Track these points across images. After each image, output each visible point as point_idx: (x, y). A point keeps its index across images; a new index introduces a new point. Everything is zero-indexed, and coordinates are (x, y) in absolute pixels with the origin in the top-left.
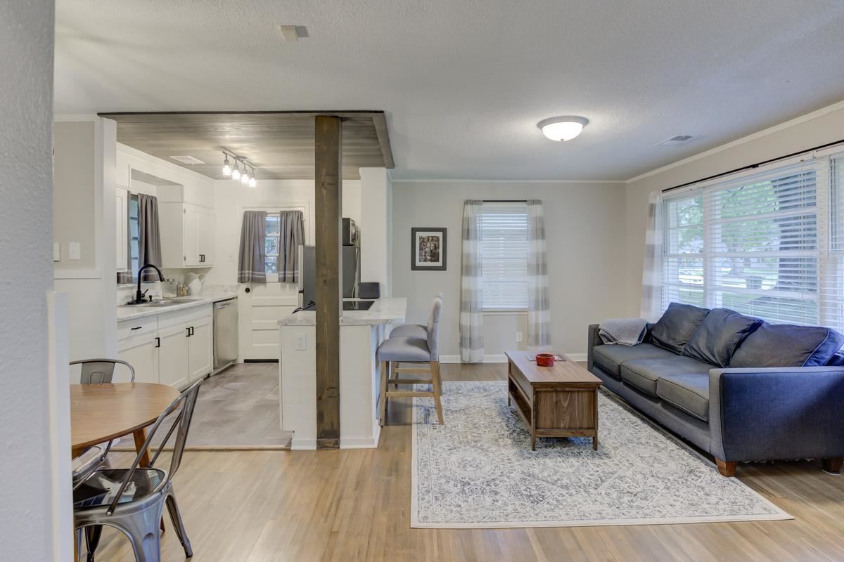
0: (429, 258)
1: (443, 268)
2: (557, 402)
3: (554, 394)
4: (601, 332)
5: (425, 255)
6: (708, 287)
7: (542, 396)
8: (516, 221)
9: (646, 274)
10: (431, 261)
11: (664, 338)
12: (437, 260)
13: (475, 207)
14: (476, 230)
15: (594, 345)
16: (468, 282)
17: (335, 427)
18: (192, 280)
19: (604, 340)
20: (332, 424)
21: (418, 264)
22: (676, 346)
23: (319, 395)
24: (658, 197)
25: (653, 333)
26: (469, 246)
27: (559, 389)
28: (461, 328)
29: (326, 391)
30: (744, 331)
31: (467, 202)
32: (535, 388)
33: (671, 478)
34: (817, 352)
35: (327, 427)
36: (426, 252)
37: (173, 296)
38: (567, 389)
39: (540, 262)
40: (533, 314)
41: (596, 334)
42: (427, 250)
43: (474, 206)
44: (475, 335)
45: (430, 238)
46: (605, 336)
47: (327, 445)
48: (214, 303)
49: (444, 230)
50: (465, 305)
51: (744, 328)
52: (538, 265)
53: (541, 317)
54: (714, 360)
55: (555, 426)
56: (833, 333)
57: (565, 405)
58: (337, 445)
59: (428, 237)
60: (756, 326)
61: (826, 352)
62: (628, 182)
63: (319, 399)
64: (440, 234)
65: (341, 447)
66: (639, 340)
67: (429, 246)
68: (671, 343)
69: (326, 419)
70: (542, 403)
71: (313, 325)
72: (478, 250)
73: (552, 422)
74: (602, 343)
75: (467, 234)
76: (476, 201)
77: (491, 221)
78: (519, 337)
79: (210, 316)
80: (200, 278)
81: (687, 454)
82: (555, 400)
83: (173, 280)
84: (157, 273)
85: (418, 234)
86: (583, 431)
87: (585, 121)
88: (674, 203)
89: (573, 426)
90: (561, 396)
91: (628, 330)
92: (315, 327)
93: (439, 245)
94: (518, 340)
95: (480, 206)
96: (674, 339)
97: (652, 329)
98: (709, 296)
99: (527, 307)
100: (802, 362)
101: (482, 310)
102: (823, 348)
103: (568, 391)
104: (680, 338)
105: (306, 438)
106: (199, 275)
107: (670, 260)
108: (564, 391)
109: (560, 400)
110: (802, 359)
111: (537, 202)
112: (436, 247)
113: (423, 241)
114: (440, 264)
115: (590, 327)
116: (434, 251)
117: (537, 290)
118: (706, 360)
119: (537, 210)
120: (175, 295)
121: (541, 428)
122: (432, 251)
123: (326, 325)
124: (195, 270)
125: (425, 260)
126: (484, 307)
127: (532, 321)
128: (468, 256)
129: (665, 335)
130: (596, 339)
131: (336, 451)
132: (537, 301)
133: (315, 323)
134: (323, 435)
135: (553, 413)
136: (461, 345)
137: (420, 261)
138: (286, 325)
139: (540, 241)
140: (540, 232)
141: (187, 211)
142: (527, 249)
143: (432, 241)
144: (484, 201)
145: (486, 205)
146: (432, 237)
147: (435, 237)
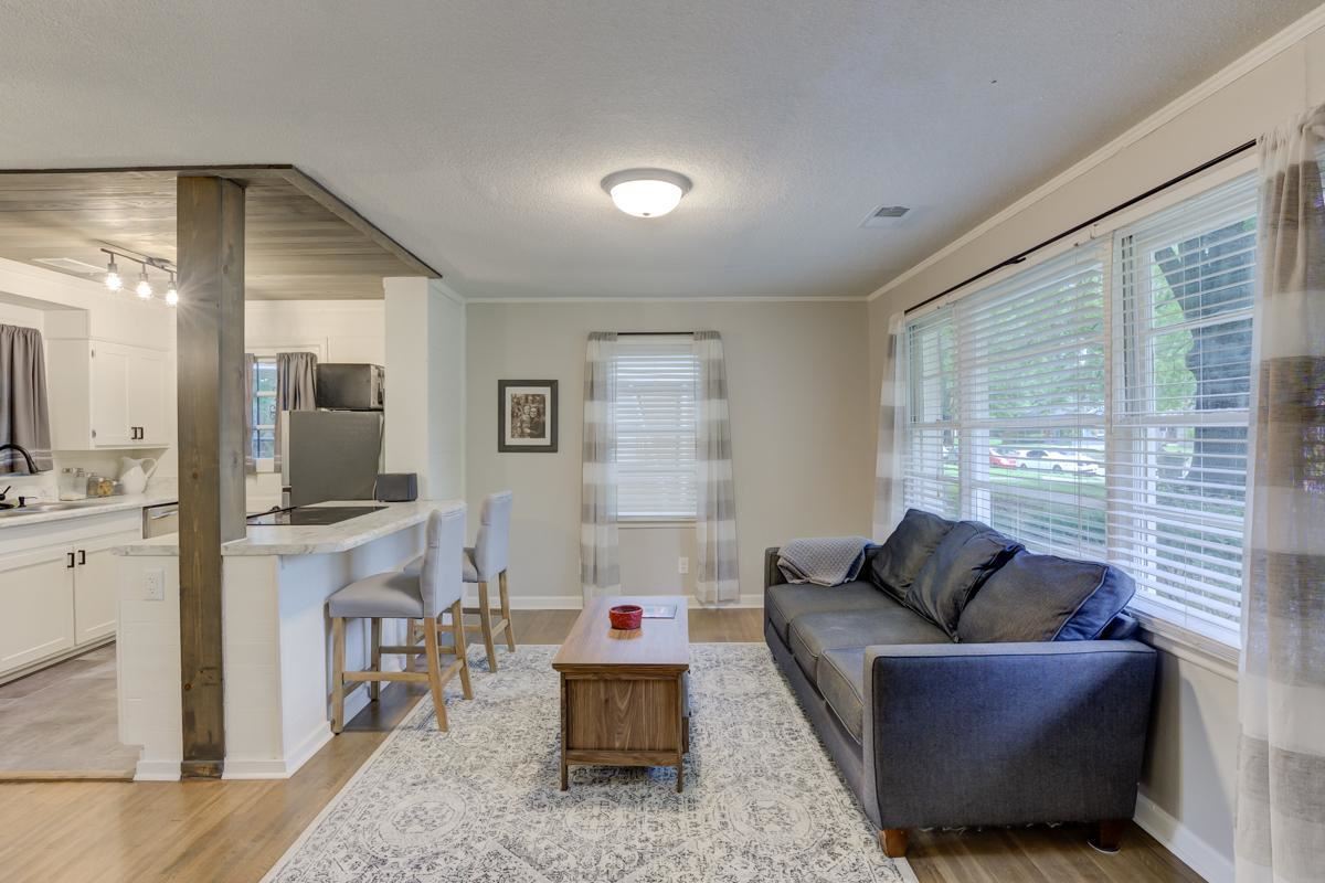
0: (529, 431)
1: (553, 448)
2: (607, 701)
3: (602, 685)
4: (780, 562)
5: (521, 427)
6: (965, 483)
7: (580, 690)
8: (679, 367)
9: (881, 458)
10: (531, 436)
11: (885, 573)
12: (542, 435)
13: (604, 344)
14: (605, 384)
15: (770, 585)
16: (592, 472)
17: (216, 739)
18: (127, 470)
19: (787, 575)
20: (210, 734)
21: (509, 441)
22: (898, 588)
23: (187, 682)
24: (900, 323)
25: (874, 563)
26: (595, 411)
27: (608, 677)
28: (582, 549)
29: (198, 675)
30: (984, 567)
31: (591, 336)
32: (563, 675)
33: (777, 858)
34: (1080, 612)
35: (201, 739)
36: (522, 422)
37: (78, 496)
38: (624, 677)
39: (714, 439)
40: (704, 525)
41: (773, 566)
42: (525, 417)
43: (601, 342)
44: (603, 563)
45: (530, 398)
46: (787, 568)
47: (200, 772)
48: (145, 508)
49: (553, 384)
50: (590, 512)
51: (985, 560)
52: (709, 443)
53: (724, 531)
54: (936, 618)
55: (605, 745)
56: (1112, 576)
57: (623, 705)
58: (217, 771)
59: (527, 396)
60: (1005, 555)
61: (1097, 612)
62: (870, 298)
63: (186, 688)
64: (546, 391)
65: (225, 776)
66: (849, 574)
67: (529, 411)
68: (892, 582)
69: (201, 726)
70: (579, 702)
71: (173, 555)
72: (610, 417)
73: (599, 738)
74: (782, 581)
75: (592, 389)
76: (610, 334)
77: (631, 368)
78: (682, 565)
79: (137, 530)
80: (145, 466)
81: (847, 802)
82: (603, 697)
83: (79, 470)
84: (24, 459)
85: (510, 391)
86: (655, 755)
87: (686, 183)
88: (934, 335)
89: (637, 746)
90: (615, 689)
91: (827, 558)
92: (178, 558)
93: (544, 408)
94: (680, 571)
95: (613, 343)
96: (898, 576)
97: (875, 557)
98: (965, 499)
99: (694, 514)
100: (1053, 632)
101: (617, 521)
102: (1091, 605)
103: (629, 681)
104: (905, 575)
105: (162, 759)
106: (142, 460)
107: (926, 433)
108: (619, 680)
109: (613, 697)
110: (1053, 625)
111: (714, 335)
112: (540, 413)
113: (517, 402)
114: (546, 441)
115: (767, 551)
116: (536, 419)
117: (710, 485)
118: (930, 618)
119: (713, 348)
120: (84, 496)
121: (579, 749)
122: (532, 419)
123: (197, 554)
124: (136, 454)
125: (522, 435)
126: (620, 514)
127: (702, 538)
128: (592, 426)
129: (887, 567)
130: (774, 574)
131: (216, 782)
132: (709, 505)
133: (177, 551)
134: (193, 754)
135: (600, 721)
136: (583, 579)
137: (513, 436)
138: (127, 554)
139: (715, 402)
140: (717, 385)
141: (97, 354)
142: (692, 415)
143: (533, 402)
144: (619, 334)
145: (623, 340)
146: (533, 396)
147: (539, 395)
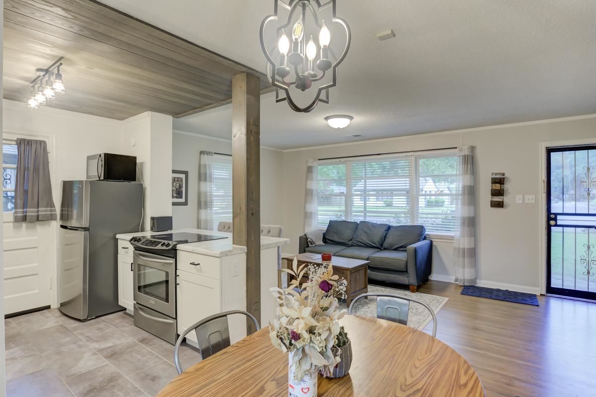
0: (176, 195)
1: (186, 203)
2: (356, 278)
4: (308, 240)
6: (348, 211)
7: (352, 275)
9: (307, 205)
10: (177, 197)
11: (336, 239)
12: (181, 197)
13: (209, 157)
14: (211, 175)
15: (304, 248)
16: (203, 214)
19: (309, 244)
22: (345, 242)
24: (315, 163)
25: (327, 236)
26: (205, 187)
27: (357, 270)
29: (253, 306)
30: (385, 230)
31: (202, 153)
41: (305, 242)
42: (174, 188)
45: (176, 179)
46: (310, 242)
49: (186, 173)
54: (375, 245)
55: (355, 291)
60: (389, 228)
62: (285, 151)
64: (183, 176)
67: (175, 186)
70: (352, 279)
74: (308, 246)
76: (210, 152)
86: (363, 290)
89: (360, 289)
90: (357, 273)
93: (182, 184)
95: (212, 157)
96: (343, 239)
104: (346, 238)
109: (357, 276)
110: (419, 238)
112: (180, 187)
114: (183, 200)
115: (299, 237)
116: (179, 189)
118: (369, 246)
121: (352, 294)
122: (177, 189)
123: (253, 251)
138: (227, 255)
143: (177, 182)
144: (215, 153)
145: (215, 156)
146: (177, 178)
147: (180, 178)
